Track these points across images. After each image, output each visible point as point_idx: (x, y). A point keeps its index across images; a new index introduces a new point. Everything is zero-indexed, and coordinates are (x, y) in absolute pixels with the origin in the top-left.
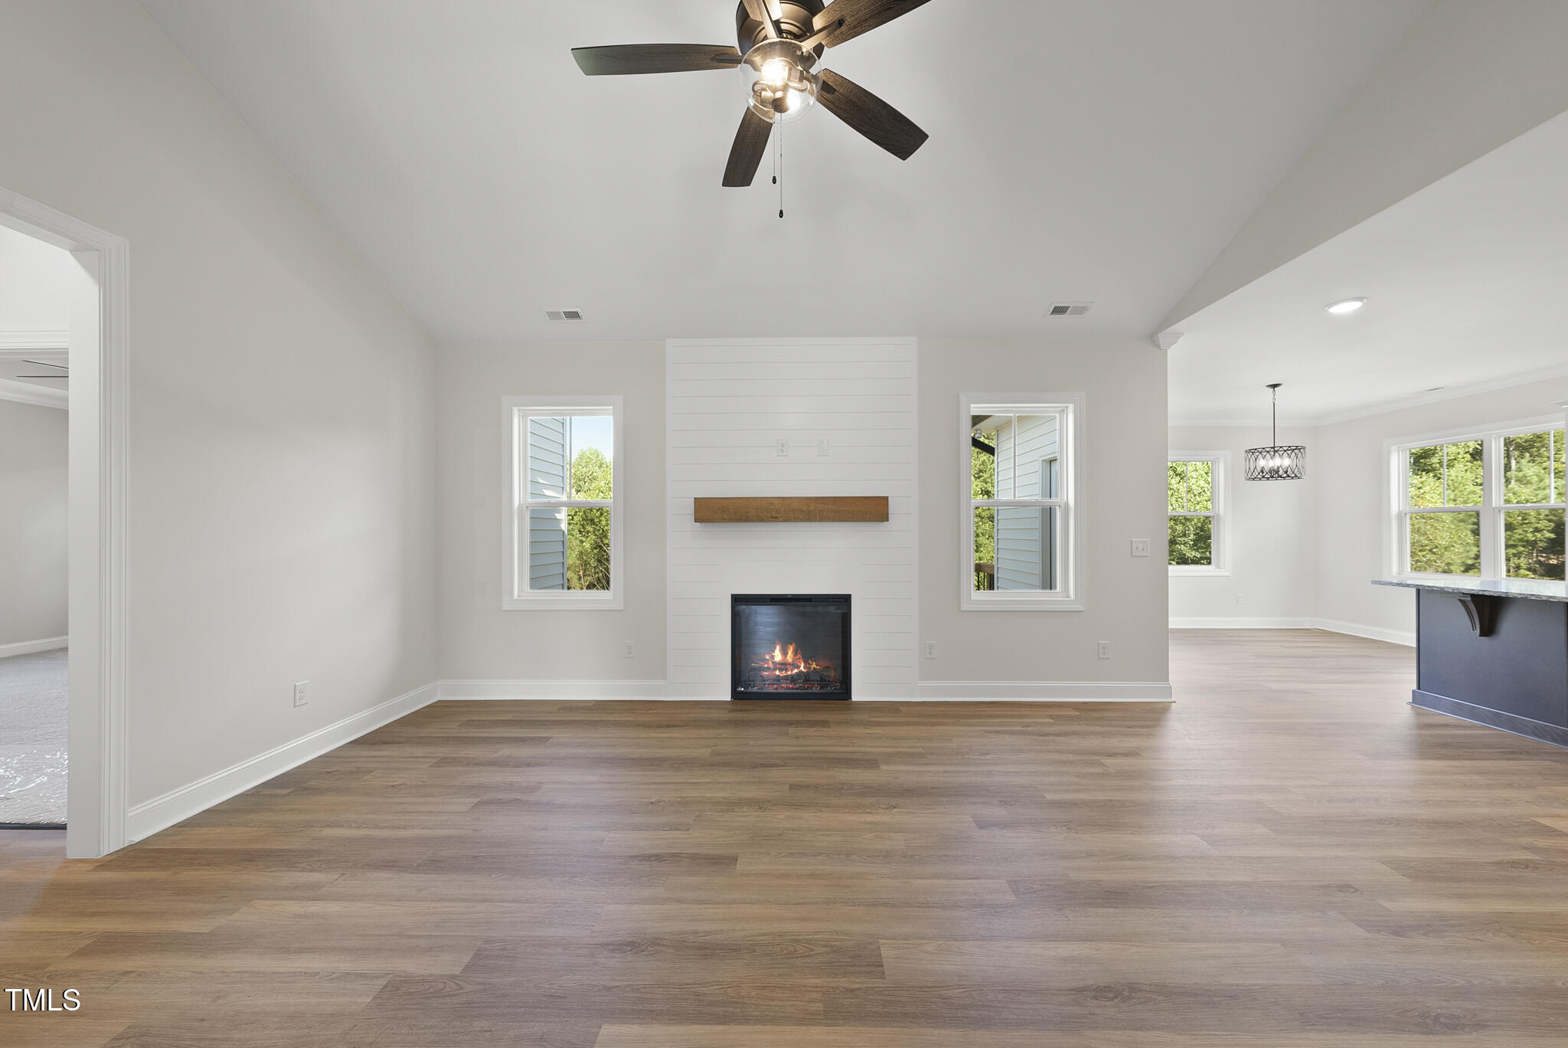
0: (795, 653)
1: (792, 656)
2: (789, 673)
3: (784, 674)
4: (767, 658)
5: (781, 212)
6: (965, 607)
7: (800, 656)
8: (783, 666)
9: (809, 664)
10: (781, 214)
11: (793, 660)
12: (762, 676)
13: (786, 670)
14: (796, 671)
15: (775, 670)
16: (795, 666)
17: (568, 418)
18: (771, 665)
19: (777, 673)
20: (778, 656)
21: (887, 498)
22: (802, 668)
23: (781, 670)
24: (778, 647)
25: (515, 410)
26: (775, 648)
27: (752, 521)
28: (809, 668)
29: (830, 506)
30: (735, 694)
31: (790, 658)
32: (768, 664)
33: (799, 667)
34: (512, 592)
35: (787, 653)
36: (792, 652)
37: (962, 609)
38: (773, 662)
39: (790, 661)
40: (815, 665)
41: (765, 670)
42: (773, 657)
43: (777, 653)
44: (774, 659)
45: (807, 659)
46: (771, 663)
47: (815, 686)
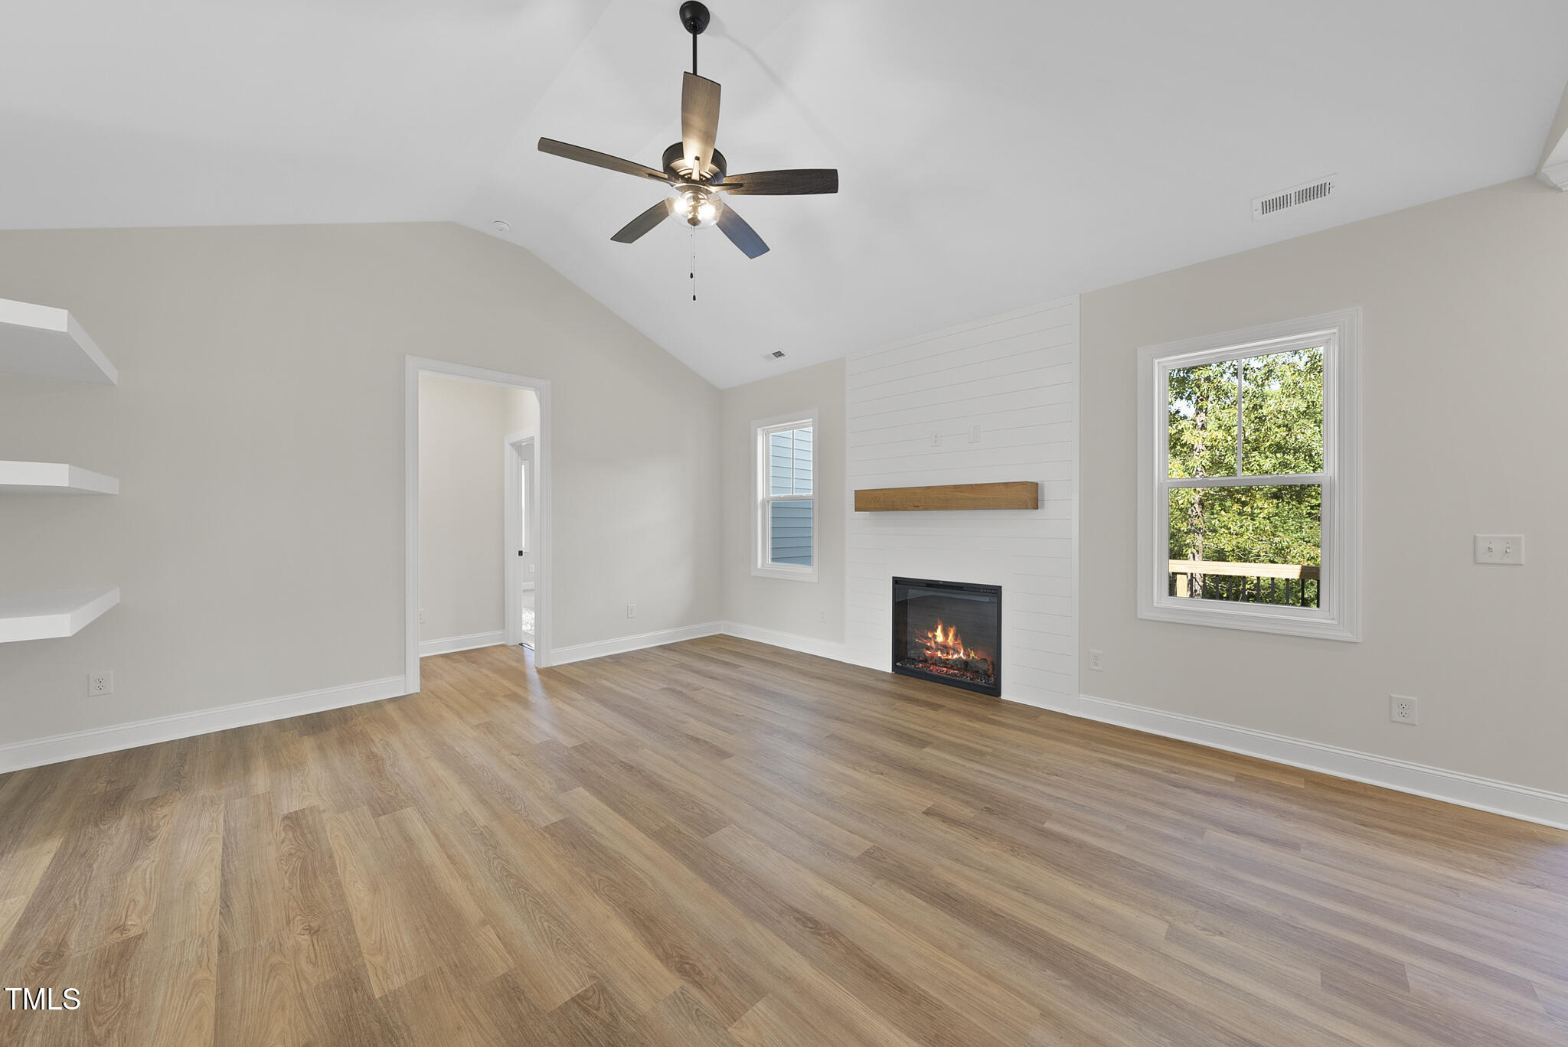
0: (956, 636)
1: (952, 639)
2: (950, 657)
3: (945, 656)
4: (930, 636)
6: (1143, 614)
7: (959, 641)
8: (945, 648)
9: (968, 652)
10: (694, 298)
11: (954, 644)
12: (926, 656)
13: (948, 654)
14: (956, 656)
15: (937, 651)
16: (956, 651)
19: (939, 654)
20: (940, 638)
22: (961, 655)
23: (942, 653)
24: (940, 627)
25: (759, 431)
26: (938, 629)
28: (968, 656)
30: (896, 667)
31: (951, 641)
32: (931, 643)
33: (959, 653)
34: (756, 563)
35: (948, 636)
36: (953, 636)
37: (1139, 617)
38: (936, 642)
39: (951, 644)
40: (972, 655)
41: (928, 648)
42: (935, 637)
43: (939, 634)
44: (936, 638)
45: (967, 645)
46: (933, 642)
47: (968, 678)
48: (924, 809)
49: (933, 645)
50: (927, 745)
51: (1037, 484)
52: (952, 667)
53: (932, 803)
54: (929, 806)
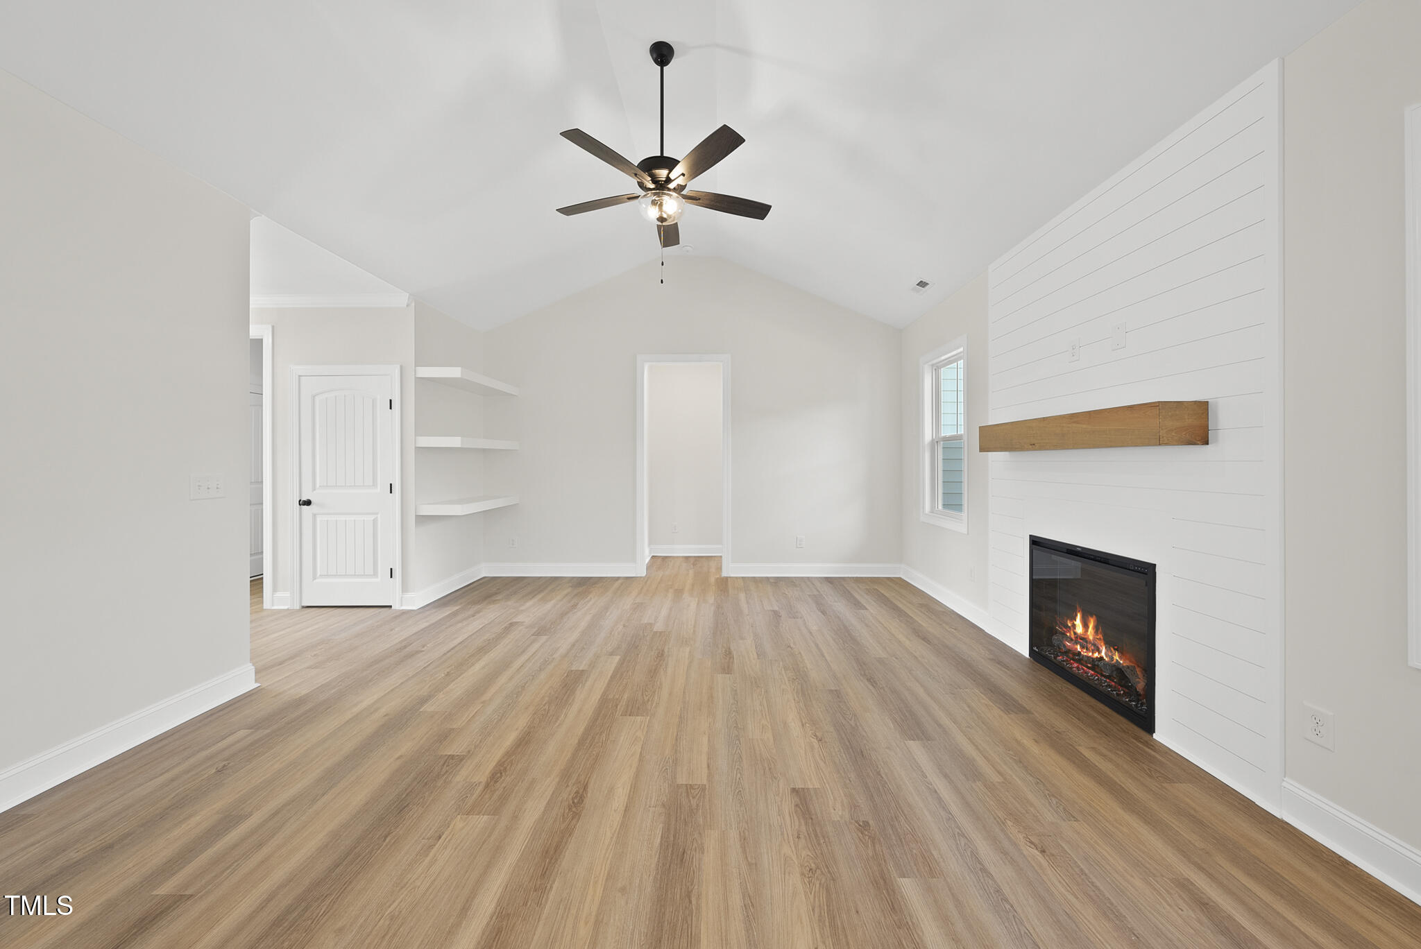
0: (1097, 629)
1: (1093, 632)
2: (1090, 654)
3: (1084, 652)
4: (1070, 625)
5: (662, 281)
7: (1100, 636)
8: (1082, 640)
9: (1111, 652)
10: (662, 282)
11: (1094, 639)
12: (1063, 645)
13: (1088, 650)
14: (1096, 655)
15: (1076, 643)
16: (1096, 647)
19: (1079, 648)
20: (1079, 629)
22: (1103, 654)
23: (1082, 648)
26: (1076, 615)
28: (1112, 659)
30: (1033, 651)
31: (1091, 633)
32: (1070, 632)
33: (1100, 651)
34: (924, 508)
35: (1088, 627)
36: (1093, 629)
38: (1075, 633)
39: (1091, 638)
40: (1116, 657)
41: (1067, 639)
42: (1074, 626)
43: (1078, 622)
44: (1075, 629)
45: (1110, 643)
46: (1072, 633)
48: (799, 785)
49: (1073, 636)
50: (919, 738)
51: (1207, 403)
52: (1092, 668)
53: (817, 786)
54: (811, 787)
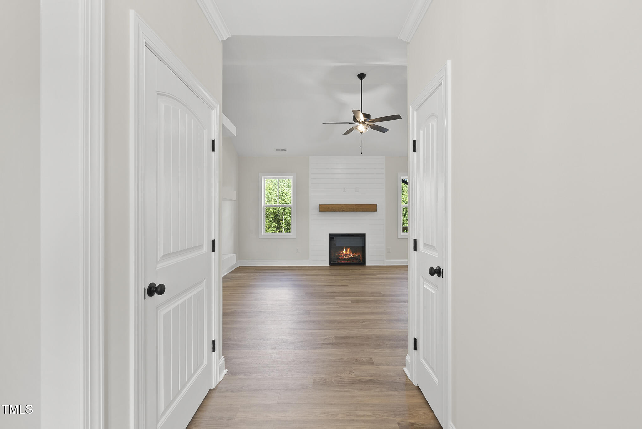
0: (350, 251)
3: (346, 257)
4: (341, 252)
6: (399, 237)
8: (346, 255)
10: (362, 153)
12: (340, 258)
13: (347, 256)
14: (350, 256)
15: (344, 256)
16: (350, 255)
17: (278, 179)
18: (342, 255)
19: (344, 257)
20: (345, 252)
21: (376, 205)
23: (345, 256)
24: (344, 249)
25: (262, 177)
27: (336, 211)
28: (354, 255)
29: (360, 207)
30: (330, 264)
33: (351, 255)
34: (261, 233)
35: (347, 251)
39: (348, 253)
41: (340, 256)
42: (343, 252)
45: (353, 253)
47: (355, 261)
52: (349, 260)
